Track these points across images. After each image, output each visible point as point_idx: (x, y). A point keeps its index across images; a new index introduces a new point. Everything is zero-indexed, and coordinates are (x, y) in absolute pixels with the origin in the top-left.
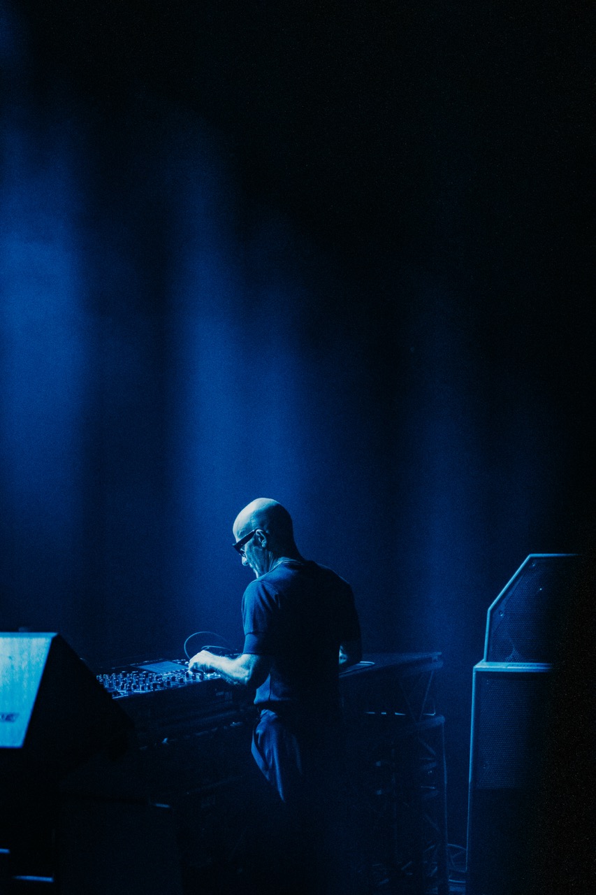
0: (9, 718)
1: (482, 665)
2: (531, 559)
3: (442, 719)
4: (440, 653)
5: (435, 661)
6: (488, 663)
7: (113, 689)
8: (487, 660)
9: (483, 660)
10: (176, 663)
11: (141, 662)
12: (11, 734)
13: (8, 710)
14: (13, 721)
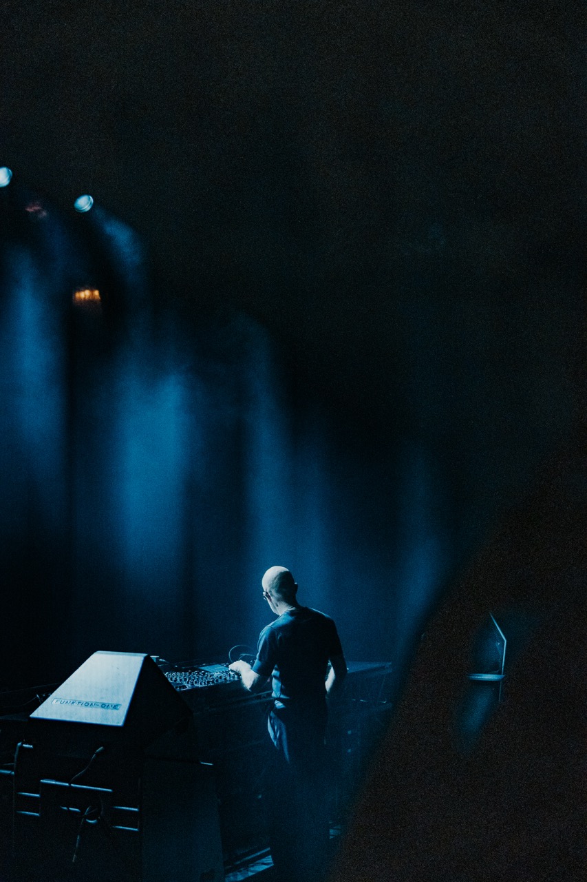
0: (115, 707)
4: (390, 663)
7: (182, 683)
10: (223, 665)
11: (201, 664)
12: (117, 718)
13: (115, 702)
14: (118, 709)
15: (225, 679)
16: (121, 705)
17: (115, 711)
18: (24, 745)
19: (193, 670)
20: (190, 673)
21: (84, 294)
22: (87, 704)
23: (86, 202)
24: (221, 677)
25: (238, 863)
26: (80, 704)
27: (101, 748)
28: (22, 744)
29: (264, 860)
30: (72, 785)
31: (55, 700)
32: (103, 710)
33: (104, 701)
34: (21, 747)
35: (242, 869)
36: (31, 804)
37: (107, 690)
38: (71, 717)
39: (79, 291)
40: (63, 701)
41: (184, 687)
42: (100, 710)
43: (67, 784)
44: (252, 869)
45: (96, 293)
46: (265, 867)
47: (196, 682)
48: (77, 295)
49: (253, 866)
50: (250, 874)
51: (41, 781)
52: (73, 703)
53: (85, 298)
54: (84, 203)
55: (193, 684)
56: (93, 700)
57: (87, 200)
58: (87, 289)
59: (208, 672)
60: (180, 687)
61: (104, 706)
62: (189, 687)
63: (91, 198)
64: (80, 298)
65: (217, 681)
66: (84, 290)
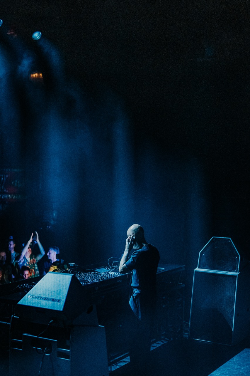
1: (197, 269)
2: (213, 238)
3: (184, 285)
4: (184, 266)
5: (183, 268)
6: (199, 269)
7: (87, 281)
8: (199, 268)
9: (197, 268)
10: (106, 269)
11: (95, 268)
12: (59, 306)
13: (58, 298)
14: (60, 302)
15: (107, 277)
16: (61, 300)
17: (59, 303)
18: (15, 317)
19: (92, 271)
20: (90, 273)
21: (35, 75)
22: (45, 299)
23: (38, 35)
24: (105, 276)
25: (112, 361)
26: (42, 298)
27: (52, 321)
28: (14, 316)
29: (124, 360)
30: (39, 337)
31: (29, 296)
32: (53, 302)
33: (53, 298)
34: (13, 317)
35: (114, 364)
36: (19, 345)
37: (54, 292)
38: (38, 305)
39: (33, 74)
40: (33, 296)
41: (88, 282)
42: (51, 302)
43: (37, 337)
44: (118, 364)
45: (41, 75)
46: (125, 363)
47: (94, 279)
48: (32, 75)
49: (119, 363)
50: (118, 367)
51: (23, 334)
52: (38, 298)
53: (35, 77)
54: (37, 35)
55: (92, 281)
56: (47, 297)
57: (38, 34)
58: (36, 73)
59: (98, 272)
60: (86, 283)
61: (53, 300)
62: (90, 282)
63: (40, 33)
64: (33, 77)
65: (104, 278)
66: (35, 74)
